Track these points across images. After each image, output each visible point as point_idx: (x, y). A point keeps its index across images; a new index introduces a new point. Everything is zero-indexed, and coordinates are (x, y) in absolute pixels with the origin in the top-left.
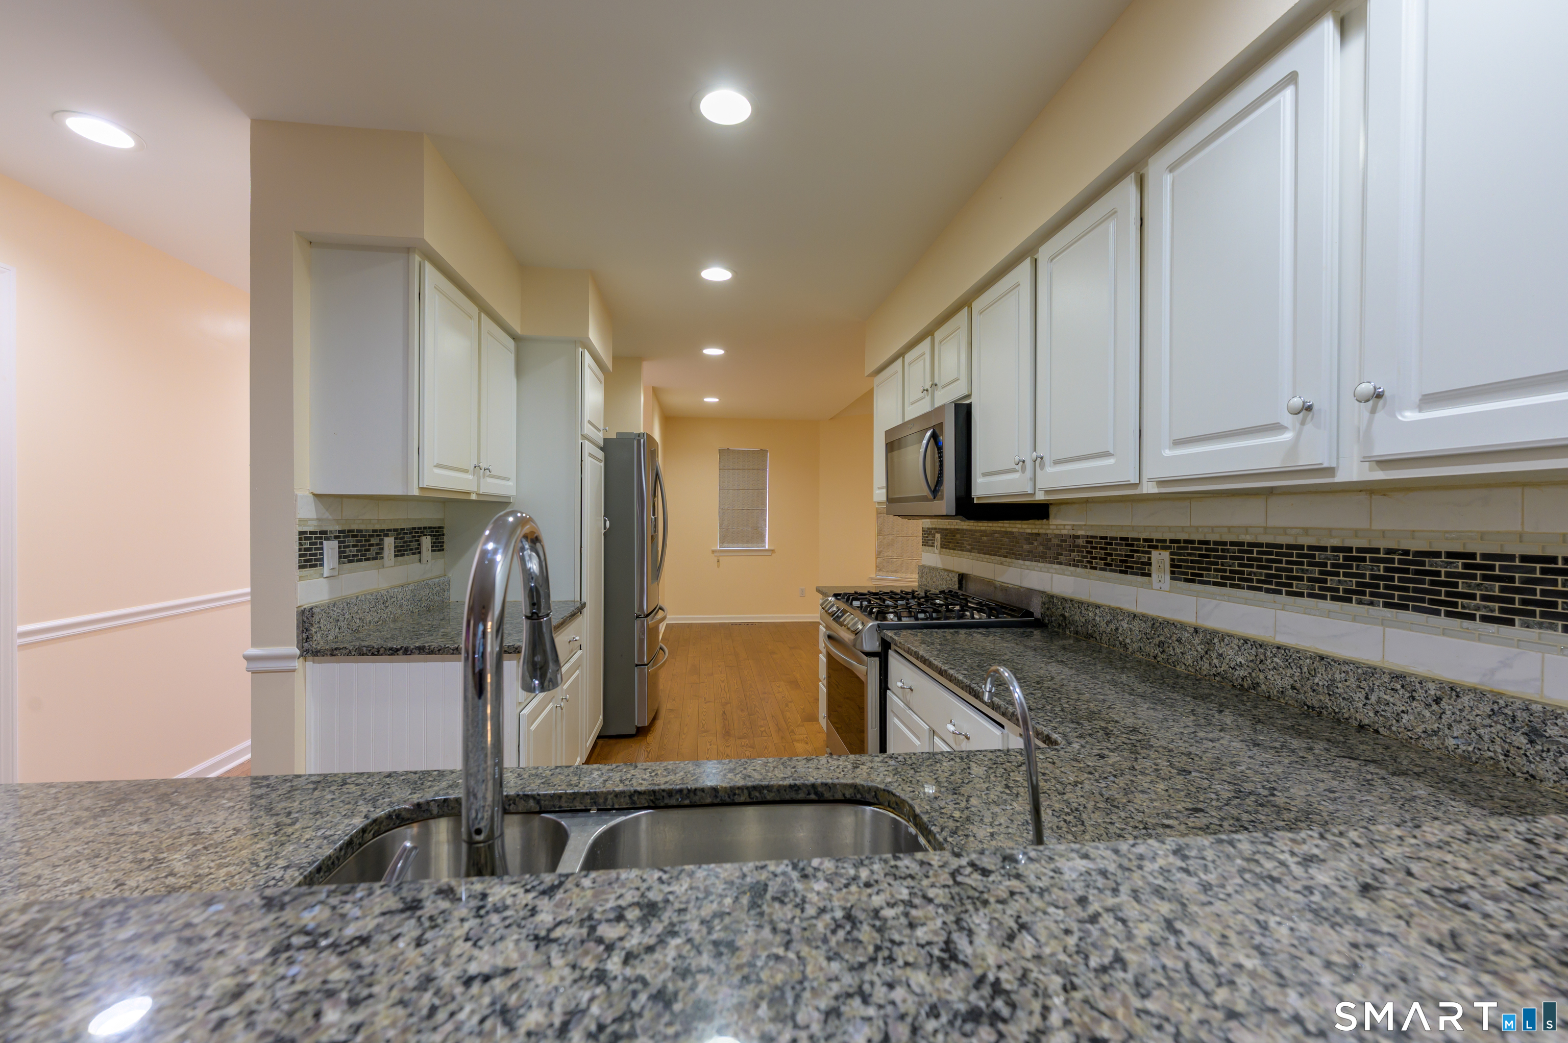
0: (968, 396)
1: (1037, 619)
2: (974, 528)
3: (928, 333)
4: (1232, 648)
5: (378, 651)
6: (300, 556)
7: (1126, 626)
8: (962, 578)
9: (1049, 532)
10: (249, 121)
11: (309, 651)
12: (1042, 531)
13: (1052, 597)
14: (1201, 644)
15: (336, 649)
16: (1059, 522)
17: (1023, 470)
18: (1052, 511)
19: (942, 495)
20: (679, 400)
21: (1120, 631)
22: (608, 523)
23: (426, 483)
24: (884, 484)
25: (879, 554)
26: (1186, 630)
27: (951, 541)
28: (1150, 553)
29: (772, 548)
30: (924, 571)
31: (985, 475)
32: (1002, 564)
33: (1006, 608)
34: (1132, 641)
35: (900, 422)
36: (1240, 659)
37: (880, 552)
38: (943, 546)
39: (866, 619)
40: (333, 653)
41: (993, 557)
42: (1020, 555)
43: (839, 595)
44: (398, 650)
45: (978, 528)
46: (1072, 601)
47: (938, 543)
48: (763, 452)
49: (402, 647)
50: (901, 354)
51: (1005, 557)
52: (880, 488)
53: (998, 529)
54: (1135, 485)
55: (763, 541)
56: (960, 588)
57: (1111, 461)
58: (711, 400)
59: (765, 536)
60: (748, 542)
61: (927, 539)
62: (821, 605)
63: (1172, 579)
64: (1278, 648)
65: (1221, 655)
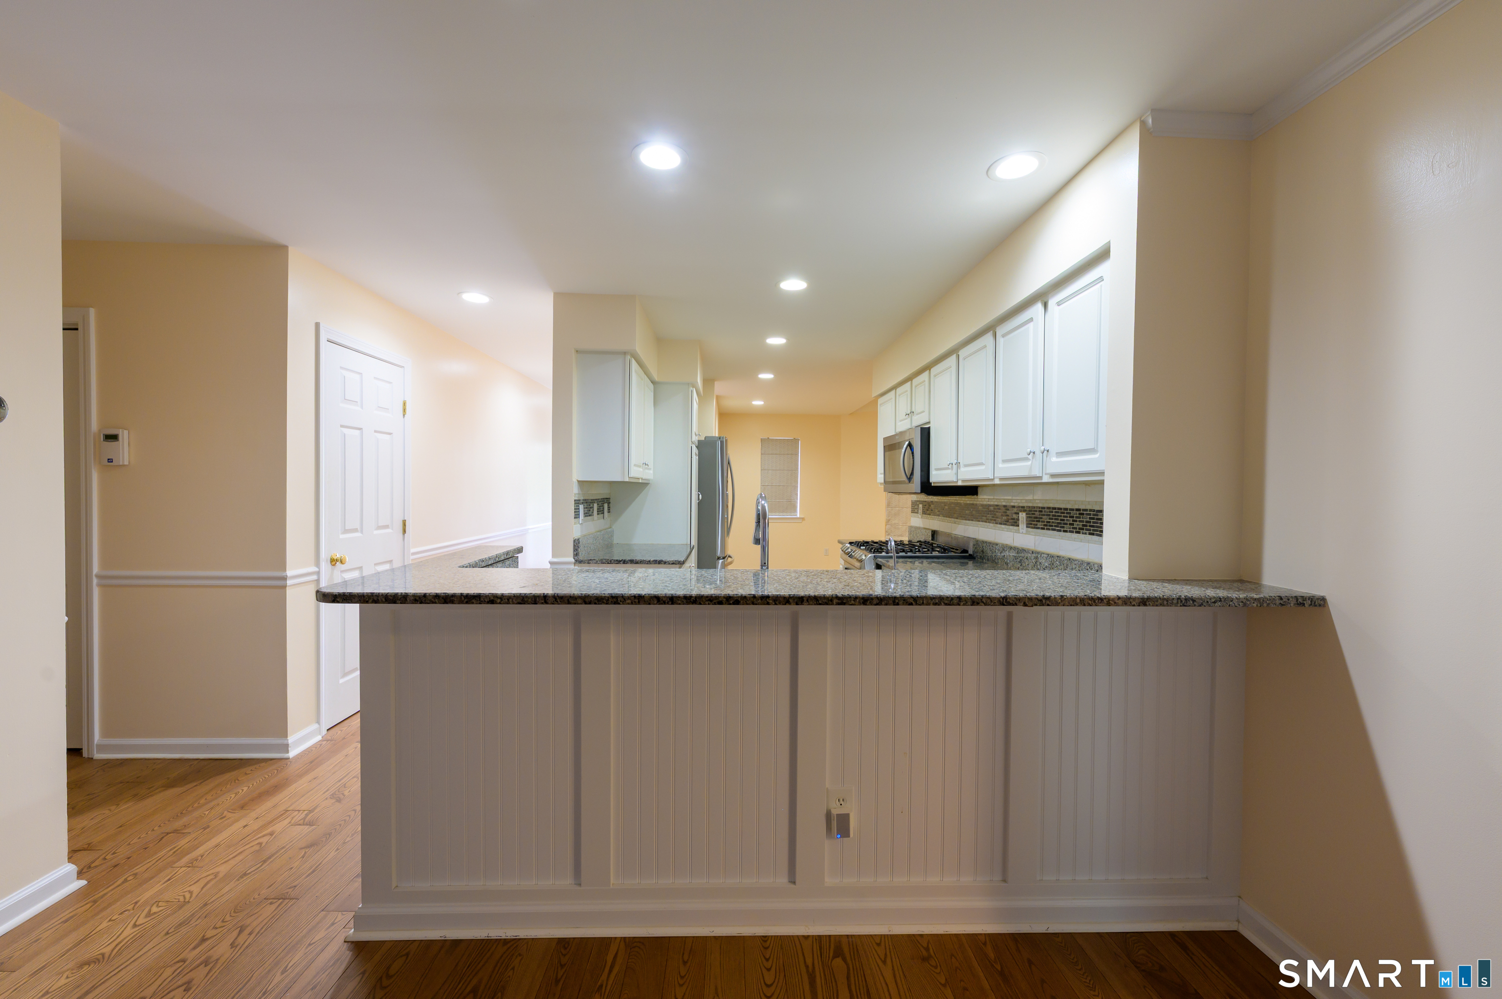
0: (929, 423)
1: (970, 555)
2: (940, 501)
3: (910, 379)
4: (1044, 559)
5: (611, 562)
6: (575, 512)
7: (1008, 553)
8: (934, 533)
9: (978, 503)
10: (553, 294)
11: (578, 562)
12: (975, 502)
13: (978, 541)
14: (1034, 559)
15: (590, 560)
16: (985, 497)
17: (952, 468)
18: (980, 490)
19: (913, 481)
20: (734, 403)
21: (1005, 557)
22: (700, 496)
23: (632, 474)
24: (883, 472)
25: (888, 521)
26: (1029, 553)
27: (928, 510)
28: (1018, 514)
29: (802, 516)
30: (912, 530)
31: (937, 469)
32: (955, 523)
33: (953, 549)
34: (1010, 562)
35: (894, 434)
36: (1046, 564)
37: (889, 520)
38: (924, 513)
39: (866, 553)
40: (589, 562)
41: (951, 519)
42: (964, 517)
43: (853, 543)
44: (620, 561)
45: (943, 501)
46: (986, 542)
47: (920, 511)
48: (795, 441)
49: (622, 560)
50: (895, 388)
51: (957, 518)
52: (881, 474)
53: (953, 501)
54: (993, 480)
55: (795, 511)
56: (933, 539)
57: (983, 467)
58: (758, 403)
59: (796, 507)
60: (783, 512)
61: (914, 510)
62: (841, 549)
63: (1027, 527)
64: (1058, 557)
65: (1040, 563)
